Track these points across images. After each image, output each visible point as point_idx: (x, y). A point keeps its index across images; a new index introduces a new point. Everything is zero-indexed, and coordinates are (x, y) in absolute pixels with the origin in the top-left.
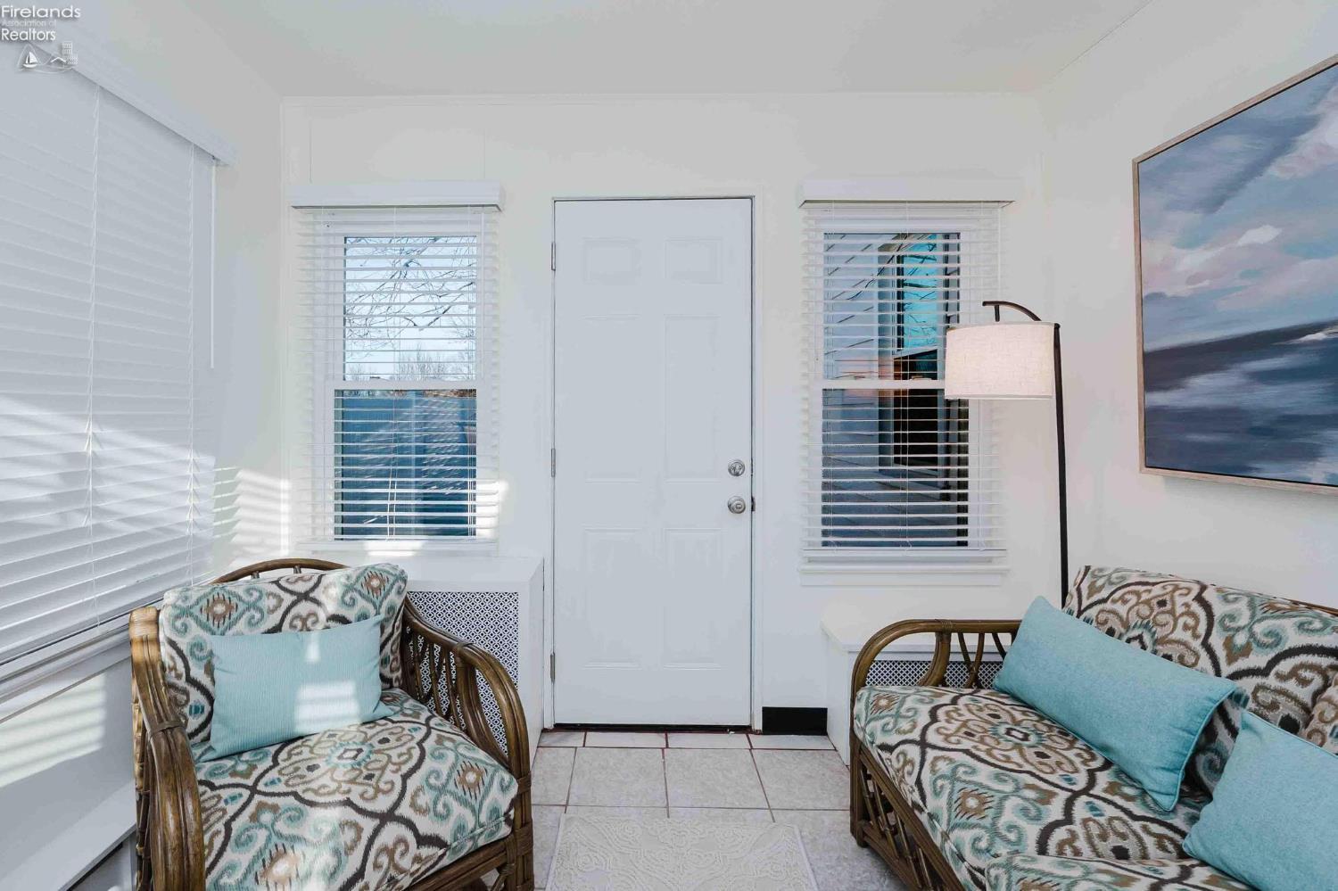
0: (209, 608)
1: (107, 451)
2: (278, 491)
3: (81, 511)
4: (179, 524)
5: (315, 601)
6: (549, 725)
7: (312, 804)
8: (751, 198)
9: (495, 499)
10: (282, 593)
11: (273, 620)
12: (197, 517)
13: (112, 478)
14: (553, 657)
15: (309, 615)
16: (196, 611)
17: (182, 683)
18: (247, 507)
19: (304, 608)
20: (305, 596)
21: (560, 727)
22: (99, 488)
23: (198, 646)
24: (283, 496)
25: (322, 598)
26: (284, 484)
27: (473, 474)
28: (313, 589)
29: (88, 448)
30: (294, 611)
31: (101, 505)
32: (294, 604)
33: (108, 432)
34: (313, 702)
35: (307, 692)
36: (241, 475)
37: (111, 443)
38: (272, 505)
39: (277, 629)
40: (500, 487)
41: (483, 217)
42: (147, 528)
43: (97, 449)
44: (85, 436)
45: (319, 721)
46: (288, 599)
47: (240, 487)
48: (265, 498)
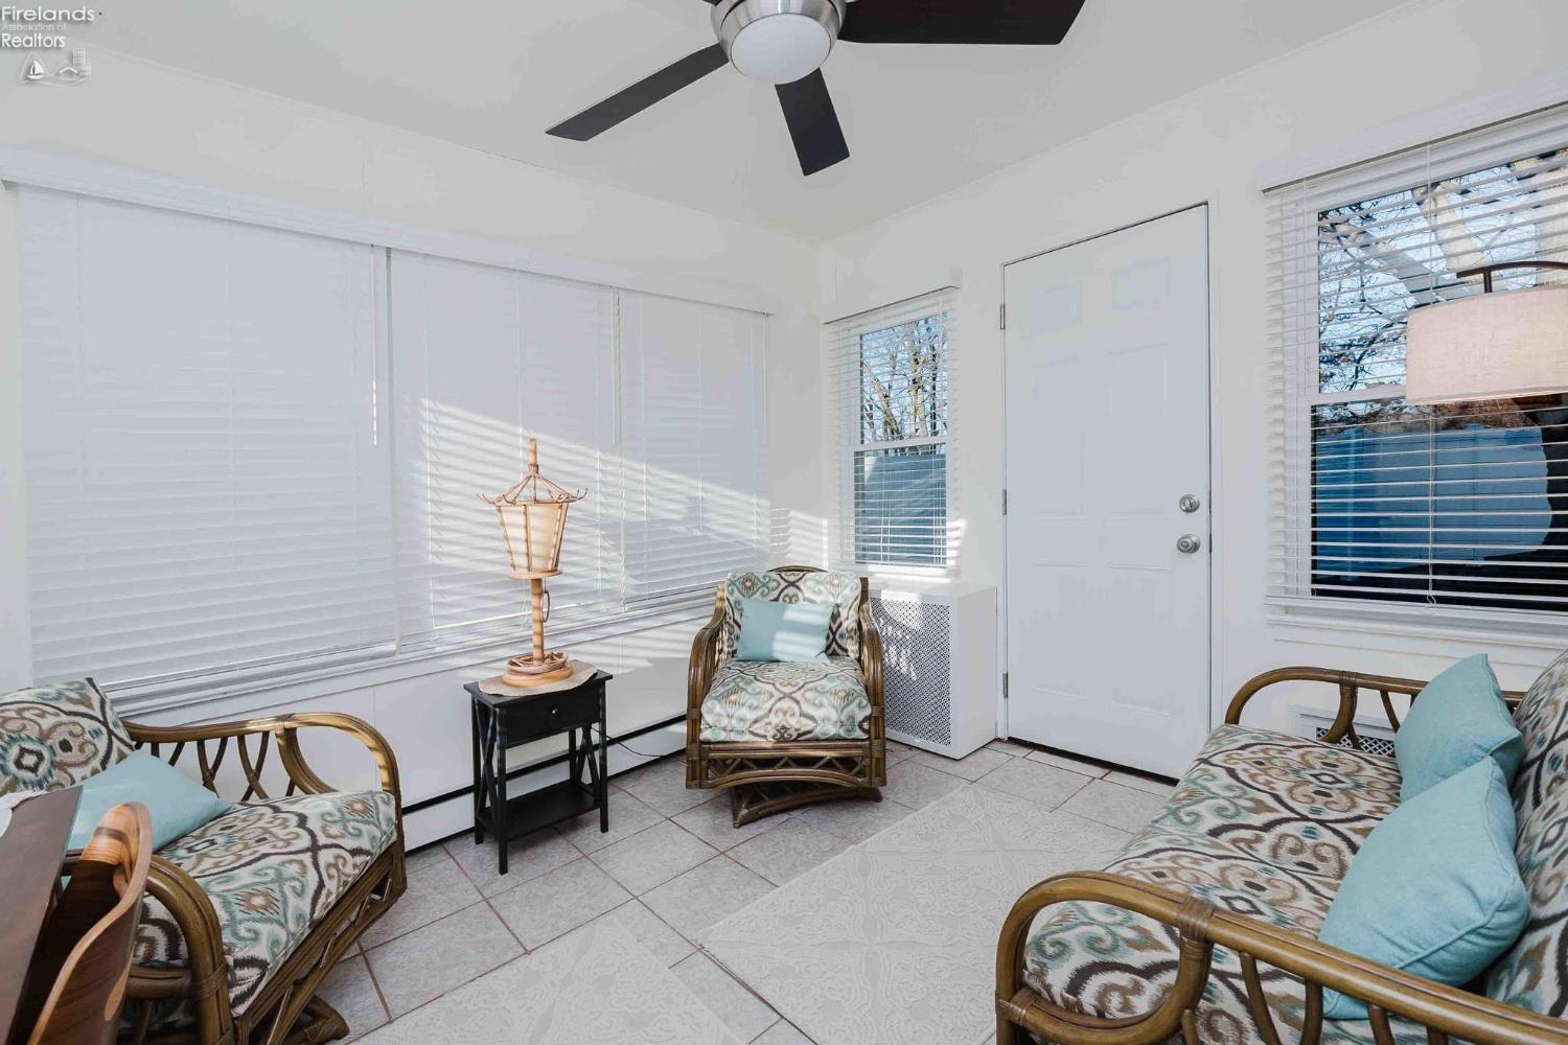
0: (743, 583)
1: (709, 496)
2: (821, 526)
3: (698, 527)
4: (748, 540)
5: (798, 587)
6: (1002, 735)
7: (758, 680)
8: (1206, 204)
9: (957, 534)
10: (781, 581)
11: (775, 594)
12: (759, 538)
13: (713, 511)
14: (1006, 676)
15: (794, 596)
16: (737, 583)
17: (731, 622)
18: (796, 535)
19: (791, 591)
20: (792, 584)
21: (1013, 741)
22: (706, 516)
23: (738, 602)
24: (824, 531)
25: (802, 587)
26: (825, 522)
27: (944, 513)
28: (798, 580)
29: (700, 494)
30: (786, 592)
31: (708, 525)
32: (786, 587)
33: (709, 486)
34: (781, 640)
35: (780, 635)
36: (792, 514)
37: (711, 492)
38: (813, 536)
39: (776, 600)
40: (961, 524)
41: (940, 299)
42: (730, 541)
43: (704, 495)
44: (698, 488)
45: (788, 654)
46: (784, 584)
47: (792, 521)
48: (812, 531)
